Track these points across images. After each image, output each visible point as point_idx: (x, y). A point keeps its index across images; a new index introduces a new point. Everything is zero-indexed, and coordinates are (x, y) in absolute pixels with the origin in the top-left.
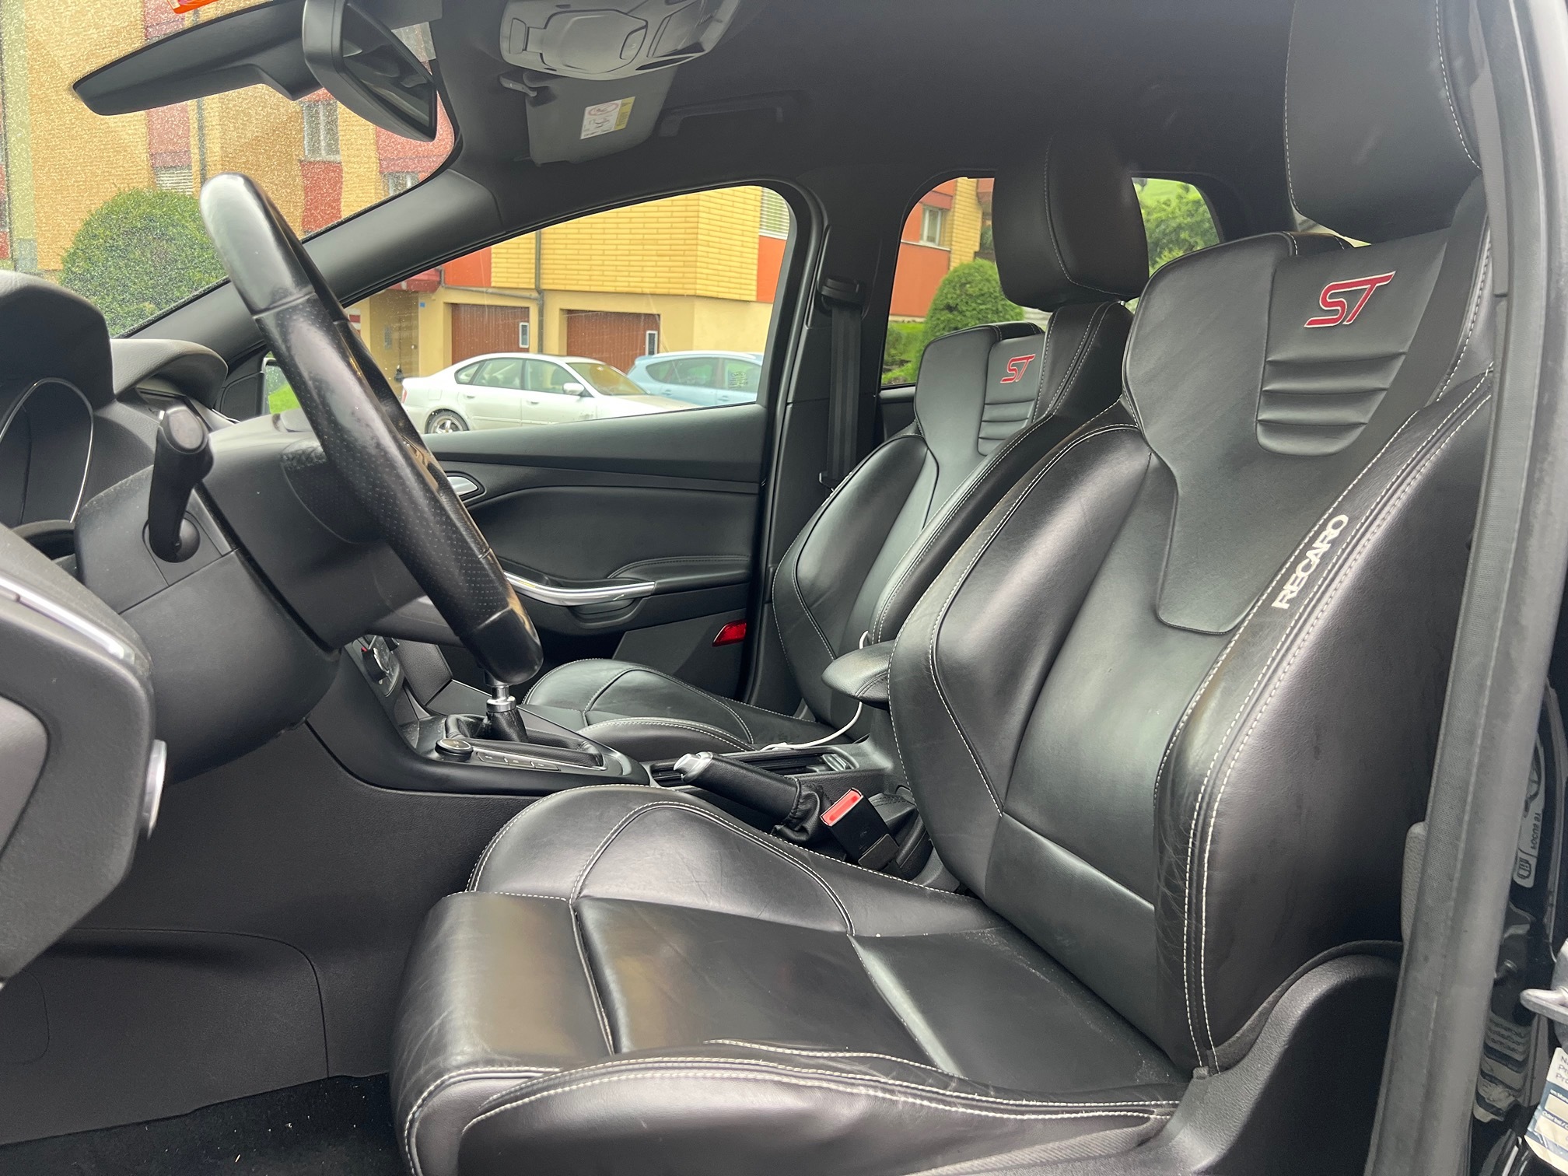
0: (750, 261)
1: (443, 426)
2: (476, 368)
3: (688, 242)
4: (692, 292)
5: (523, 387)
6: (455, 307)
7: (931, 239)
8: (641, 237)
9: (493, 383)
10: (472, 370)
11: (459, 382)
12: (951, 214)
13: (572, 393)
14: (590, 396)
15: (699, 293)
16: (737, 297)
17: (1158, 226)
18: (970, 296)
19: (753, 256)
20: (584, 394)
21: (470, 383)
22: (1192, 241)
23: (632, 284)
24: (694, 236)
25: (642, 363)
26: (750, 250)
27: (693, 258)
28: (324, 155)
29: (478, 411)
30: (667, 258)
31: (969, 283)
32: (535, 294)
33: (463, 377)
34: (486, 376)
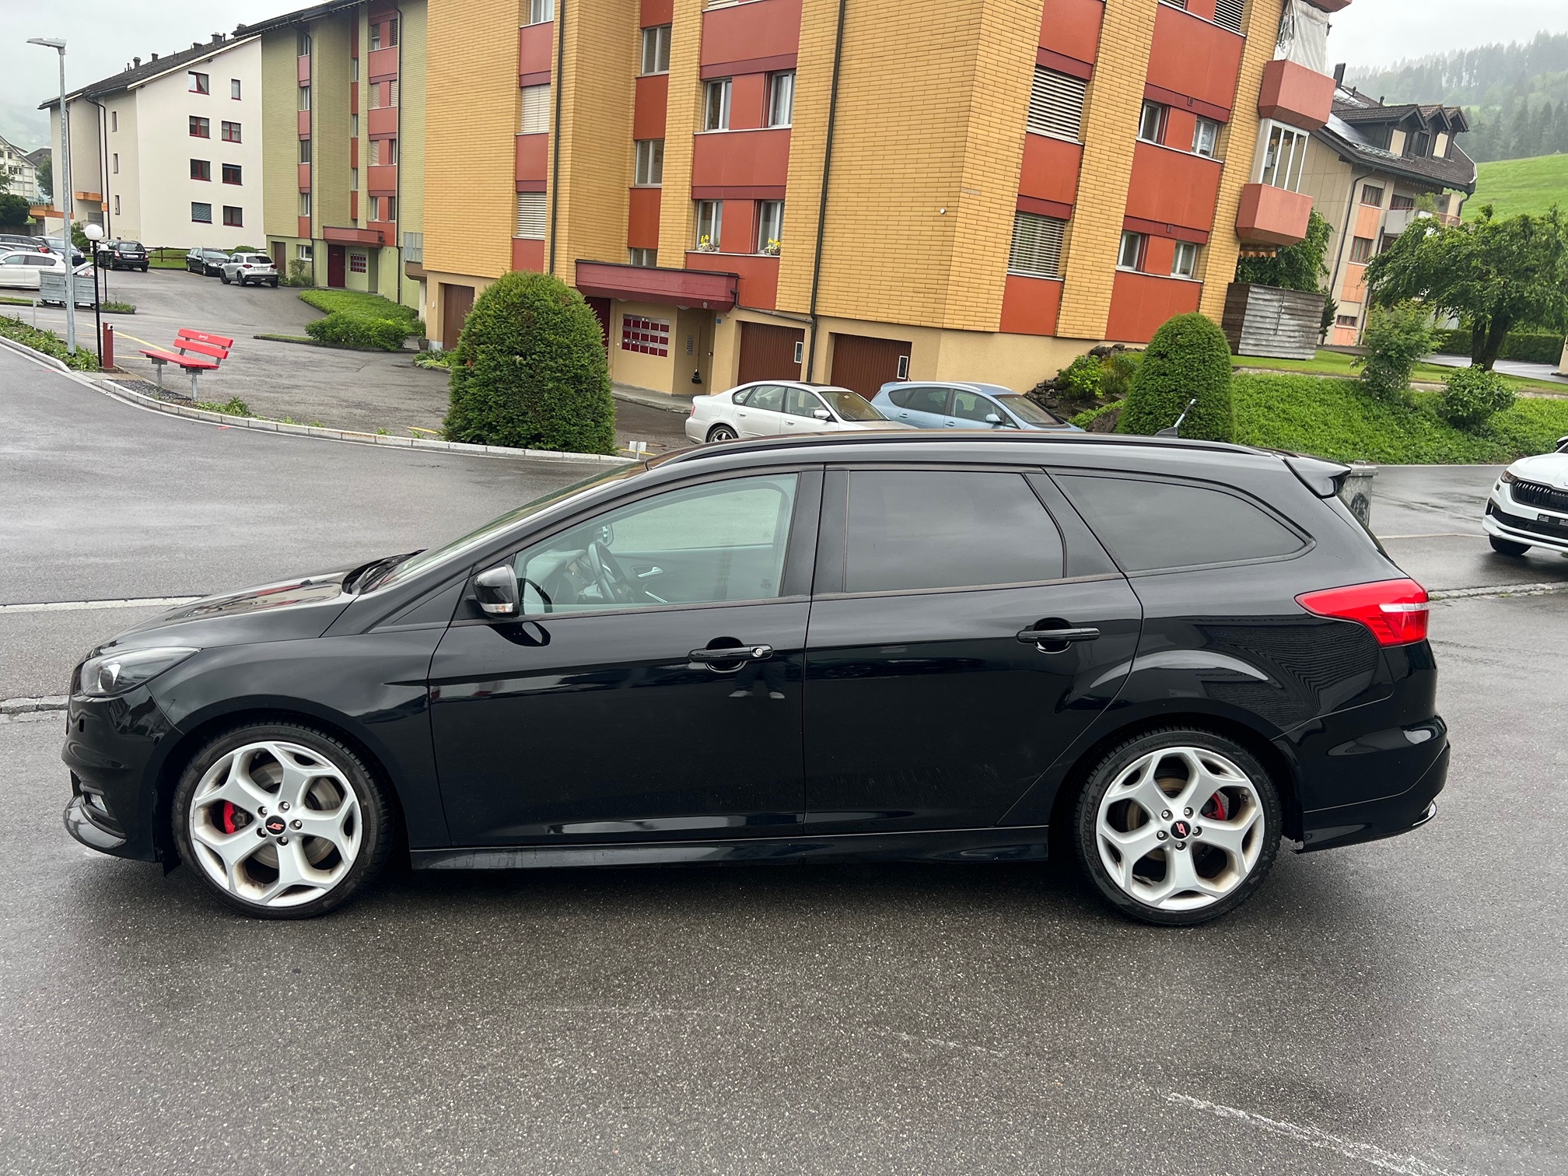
0: (996, 297)
1: (720, 437)
2: (749, 391)
3: (940, 282)
4: (940, 326)
5: (783, 411)
6: (744, 326)
7: (1185, 272)
8: (902, 275)
9: (763, 405)
10: (745, 394)
11: (735, 402)
12: (1206, 248)
13: (821, 418)
14: (835, 421)
15: (945, 326)
16: (982, 329)
17: (1449, 252)
18: (1181, 346)
19: (999, 293)
20: (831, 419)
21: (744, 404)
22: (1484, 268)
23: (890, 315)
24: (946, 277)
25: (886, 388)
26: (998, 288)
27: (944, 296)
28: (650, 184)
29: (747, 427)
30: (922, 295)
31: (1180, 334)
32: (810, 319)
33: (739, 398)
34: (757, 397)
